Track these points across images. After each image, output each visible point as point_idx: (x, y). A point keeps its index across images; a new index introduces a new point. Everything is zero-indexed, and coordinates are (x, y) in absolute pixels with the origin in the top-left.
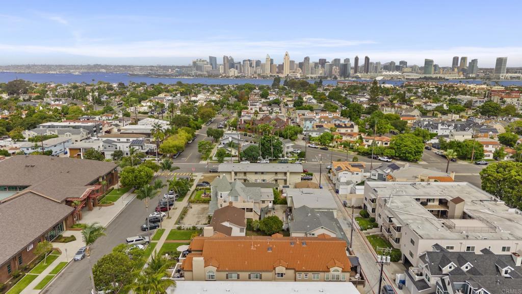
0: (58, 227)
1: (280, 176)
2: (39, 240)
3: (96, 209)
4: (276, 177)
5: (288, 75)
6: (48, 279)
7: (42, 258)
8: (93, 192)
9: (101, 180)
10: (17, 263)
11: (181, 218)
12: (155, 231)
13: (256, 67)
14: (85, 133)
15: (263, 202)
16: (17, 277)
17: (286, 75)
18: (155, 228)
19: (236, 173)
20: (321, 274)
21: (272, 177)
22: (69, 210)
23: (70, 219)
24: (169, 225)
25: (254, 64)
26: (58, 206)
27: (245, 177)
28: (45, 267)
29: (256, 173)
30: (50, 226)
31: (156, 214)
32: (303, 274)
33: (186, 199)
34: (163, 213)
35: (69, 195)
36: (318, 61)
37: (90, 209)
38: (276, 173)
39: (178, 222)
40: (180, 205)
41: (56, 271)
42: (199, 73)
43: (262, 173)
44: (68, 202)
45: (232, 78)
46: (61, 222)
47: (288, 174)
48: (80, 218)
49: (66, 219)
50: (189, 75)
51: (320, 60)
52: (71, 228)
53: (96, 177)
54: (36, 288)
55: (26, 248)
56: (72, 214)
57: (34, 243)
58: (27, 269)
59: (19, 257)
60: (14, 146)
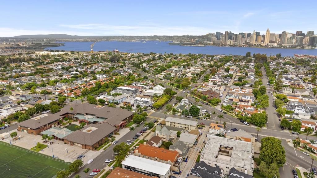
0: (112, 133)
1: (187, 126)
2: (106, 137)
3: (124, 128)
4: (186, 127)
5: (267, 44)
6: (106, 147)
7: (106, 142)
8: (123, 123)
9: (127, 118)
10: (100, 142)
11: (146, 136)
12: (137, 139)
13: (247, 37)
14: (131, 93)
15: (171, 136)
16: (100, 146)
17: (266, 44)
18: (137, 138)
19: (171, 122)
20: (166, 161)
21: (184, 126)
22: (115, 128)
23: (115, 131)
24: (141, 138)
25: (246, 36)
26: (113, 127)
27: (174, 124)
28: (106, 144)
29: (178, 123)
30: (109, 133)
31: (139, 134)
32: (161, 160)
33: (151, 129)
34: (141, 134)
35: (116, 124)
36: (295, 33)
37: (122, 128)
38: (186, 125)
39: (144, 138)
40: (148, 131)
41: (108, 146)
42: (208, 42)
43: (181, 124)
44: (116, 126)
45: (228, 46)
46: (113, 132)
47: (190, 126)
48: (118, 131)
49: (114, 131)
50: (202, 44)
51: (297, 32)
52: (115, 134)
53: (125, 118)
54: (103, 149)
55: (103, 139)
56: (116, 130)
57: (105, 137)
58: (102, 144)
59: (101, 140)
60: (107, 97)
